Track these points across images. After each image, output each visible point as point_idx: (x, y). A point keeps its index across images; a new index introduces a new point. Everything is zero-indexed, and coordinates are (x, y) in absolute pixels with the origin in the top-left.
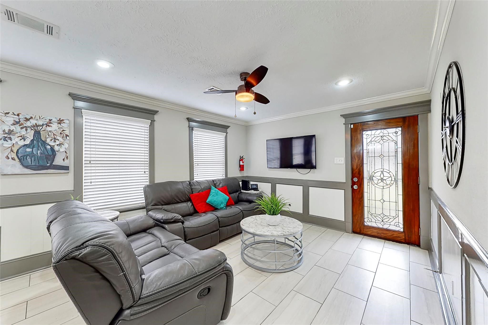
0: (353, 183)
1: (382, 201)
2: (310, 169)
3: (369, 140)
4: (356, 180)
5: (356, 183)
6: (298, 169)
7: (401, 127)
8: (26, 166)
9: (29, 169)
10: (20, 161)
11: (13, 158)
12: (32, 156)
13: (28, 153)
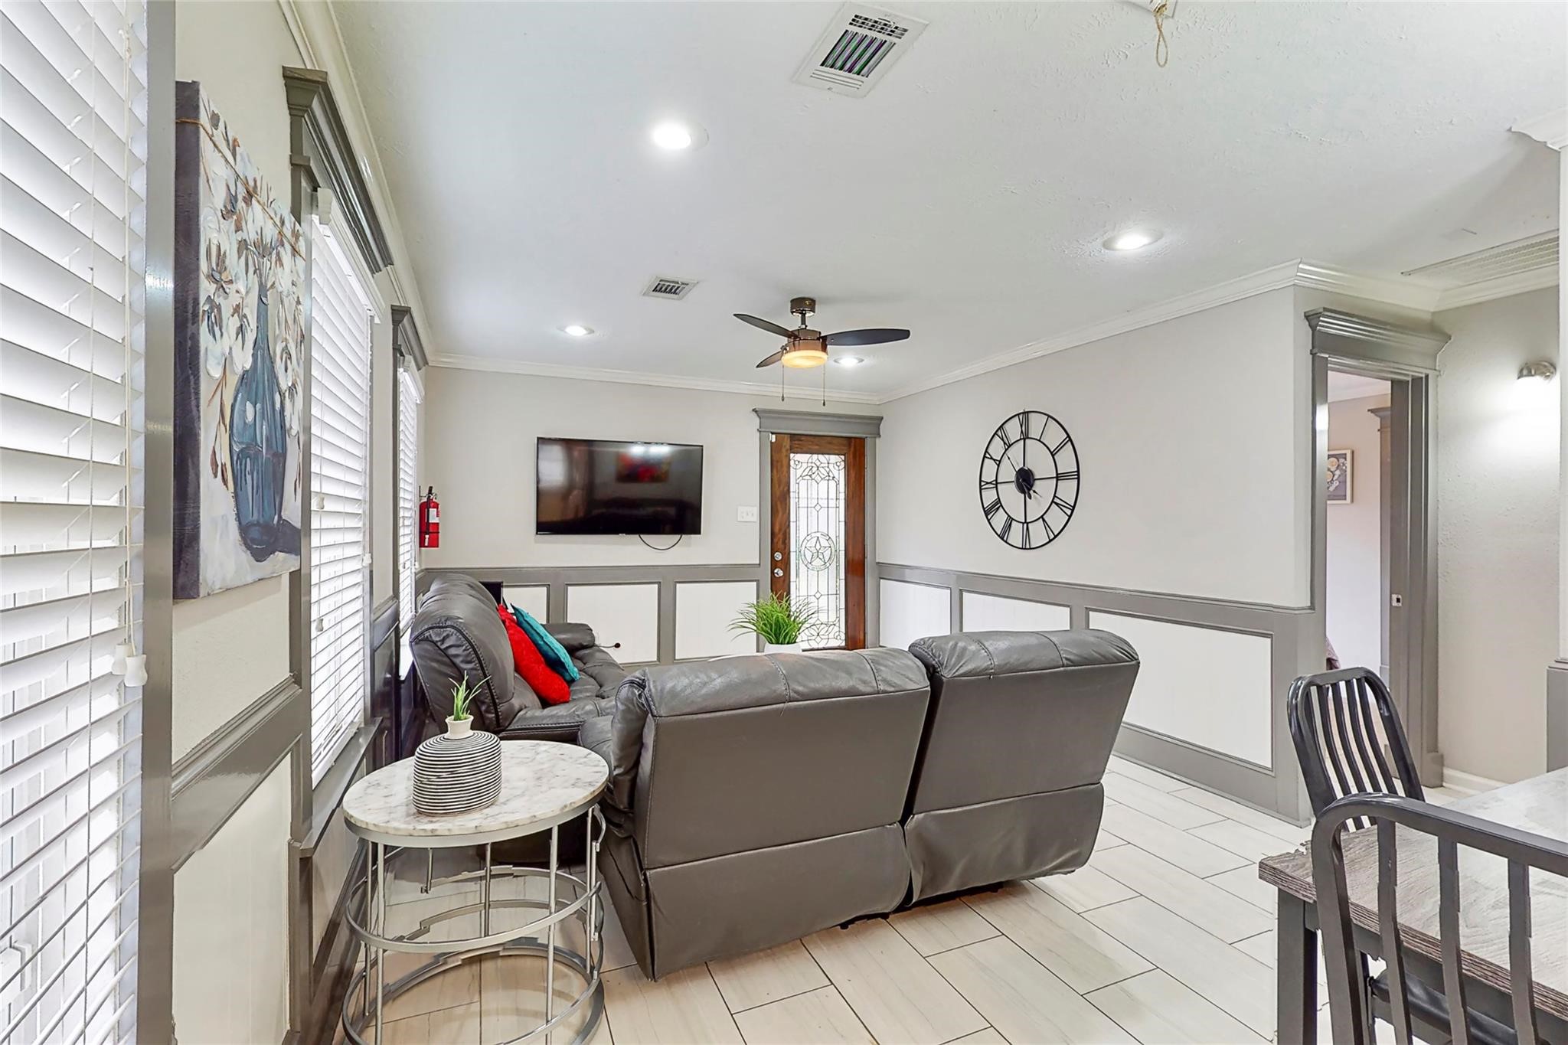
0: (774, 564)
1: (818, 595)
2: (680, 536)
3: (799, 472)
4: (778, 556)
5: (779, 564)
6: (645, 537)
7: (844, 455)
8: (244, 530)
9: (249, 547)
10: (235, 492)
11: (224, 466)
12: (254, 460)
13: (249, 433)
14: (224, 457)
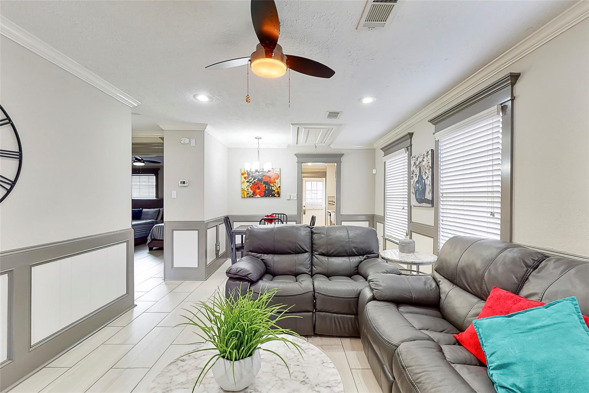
8: (417, 200)
9: (418, 202)
10: (415, 195)
11: (414, 193)
12: (418, 191)
13: (417, 188)
14: (414, 191)
